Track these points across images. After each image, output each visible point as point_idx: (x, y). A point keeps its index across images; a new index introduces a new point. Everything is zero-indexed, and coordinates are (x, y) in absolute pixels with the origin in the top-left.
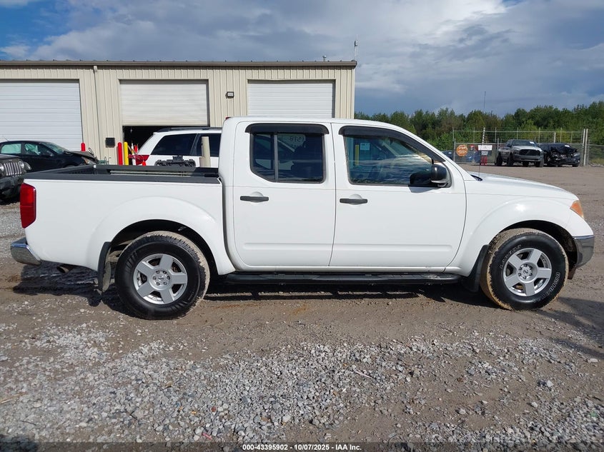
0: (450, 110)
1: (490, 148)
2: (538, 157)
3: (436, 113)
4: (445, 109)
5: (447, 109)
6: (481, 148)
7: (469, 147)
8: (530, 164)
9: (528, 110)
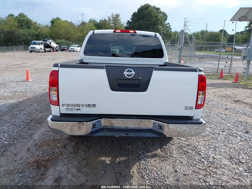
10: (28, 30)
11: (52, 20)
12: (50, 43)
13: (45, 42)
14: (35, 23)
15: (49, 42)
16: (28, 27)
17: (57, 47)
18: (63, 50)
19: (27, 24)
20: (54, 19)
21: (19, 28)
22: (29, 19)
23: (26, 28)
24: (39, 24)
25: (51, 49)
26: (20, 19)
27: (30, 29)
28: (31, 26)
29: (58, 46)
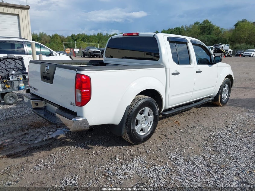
0: (44, 33)
1: (78, 50)
2: (100, 54)
3: (38, 34)
4: (42, 32)
5: (43, 32)
6: (75, 50)
7: (71, 50)
8: (95, 56)
9: (76, 35)
10: (208, 35)
11: (237, 23)
12: (223, 47)
13: (217, 47)
14: (218, 28)
15: (221, 47)
16: (209, 33)
17: (230, 52)
18: (238, 55)
19: (209, 30)
20: (239, 21)
21: (200, 34)
22: (212, 25)
23: (207, 34)
24: (222, 29)
25: (221, 55)
26: (204, 25)
27: (210, 35)
28: (212, 31)
29: (232, 51)
